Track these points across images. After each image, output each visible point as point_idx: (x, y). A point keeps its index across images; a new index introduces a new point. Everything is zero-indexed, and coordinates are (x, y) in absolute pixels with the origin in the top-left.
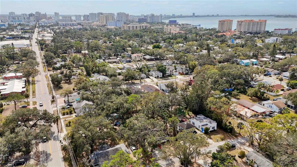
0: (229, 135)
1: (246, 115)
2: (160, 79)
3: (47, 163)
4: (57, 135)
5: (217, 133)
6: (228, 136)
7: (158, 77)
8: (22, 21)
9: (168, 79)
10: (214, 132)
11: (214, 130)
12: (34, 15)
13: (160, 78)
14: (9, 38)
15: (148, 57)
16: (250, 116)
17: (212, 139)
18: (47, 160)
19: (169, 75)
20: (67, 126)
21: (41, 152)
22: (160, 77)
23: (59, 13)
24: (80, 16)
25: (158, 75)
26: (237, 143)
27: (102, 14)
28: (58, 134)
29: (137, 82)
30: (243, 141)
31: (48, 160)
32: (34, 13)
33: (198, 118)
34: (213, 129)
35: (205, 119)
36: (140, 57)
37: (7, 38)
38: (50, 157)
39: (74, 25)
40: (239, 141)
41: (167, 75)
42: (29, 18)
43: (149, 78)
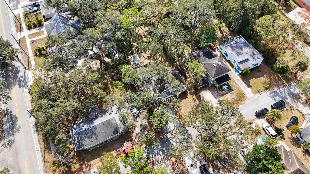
0: (278, 77)
3: (13, 135)
4: (23, 75)
5: (261, 73)
6: (276, 81)
17: (251, 87)
18: (13, 128)
20: (36, 55)
21: (4, 111)
26: (288, 97)
28: (25, 73)
30: (297, 91)
31: (15, 130)
34: (255, 67)
38: (17, 123)
40: (292, 90)
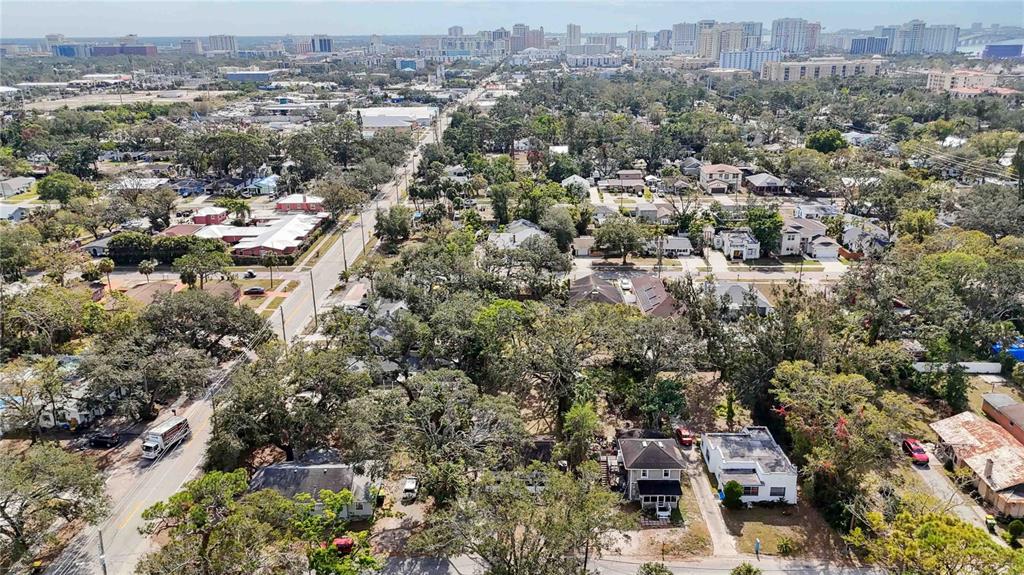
1: (989, 477)
2: (742, 265)
5: (787, 518)
6: (826, 546)
7: (738, 256)
8: (468, 53)
9: (775, 270)
10: (775, 510)
11: (782, 504)
12: (507, 34)
13: (748, 262)
14: (398, 101)
15: (760, 180)
16: (1007, 486)
17: (740, 535)
19: (792, 255)
22: (750, 257)
23: (579, 27)
24: (645, 35)
25: (739, 249)
27: (711, 24)
29: (642, 267)
32: (509, 28)
33: (738, 439)
34: (776, 499)
35: (765, 445)
36: (731, 176)
37: (393, 101)
39: (611, 62)
41: (784, 252)
42: (491, 44)
43: (701, 254)
